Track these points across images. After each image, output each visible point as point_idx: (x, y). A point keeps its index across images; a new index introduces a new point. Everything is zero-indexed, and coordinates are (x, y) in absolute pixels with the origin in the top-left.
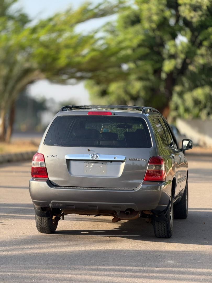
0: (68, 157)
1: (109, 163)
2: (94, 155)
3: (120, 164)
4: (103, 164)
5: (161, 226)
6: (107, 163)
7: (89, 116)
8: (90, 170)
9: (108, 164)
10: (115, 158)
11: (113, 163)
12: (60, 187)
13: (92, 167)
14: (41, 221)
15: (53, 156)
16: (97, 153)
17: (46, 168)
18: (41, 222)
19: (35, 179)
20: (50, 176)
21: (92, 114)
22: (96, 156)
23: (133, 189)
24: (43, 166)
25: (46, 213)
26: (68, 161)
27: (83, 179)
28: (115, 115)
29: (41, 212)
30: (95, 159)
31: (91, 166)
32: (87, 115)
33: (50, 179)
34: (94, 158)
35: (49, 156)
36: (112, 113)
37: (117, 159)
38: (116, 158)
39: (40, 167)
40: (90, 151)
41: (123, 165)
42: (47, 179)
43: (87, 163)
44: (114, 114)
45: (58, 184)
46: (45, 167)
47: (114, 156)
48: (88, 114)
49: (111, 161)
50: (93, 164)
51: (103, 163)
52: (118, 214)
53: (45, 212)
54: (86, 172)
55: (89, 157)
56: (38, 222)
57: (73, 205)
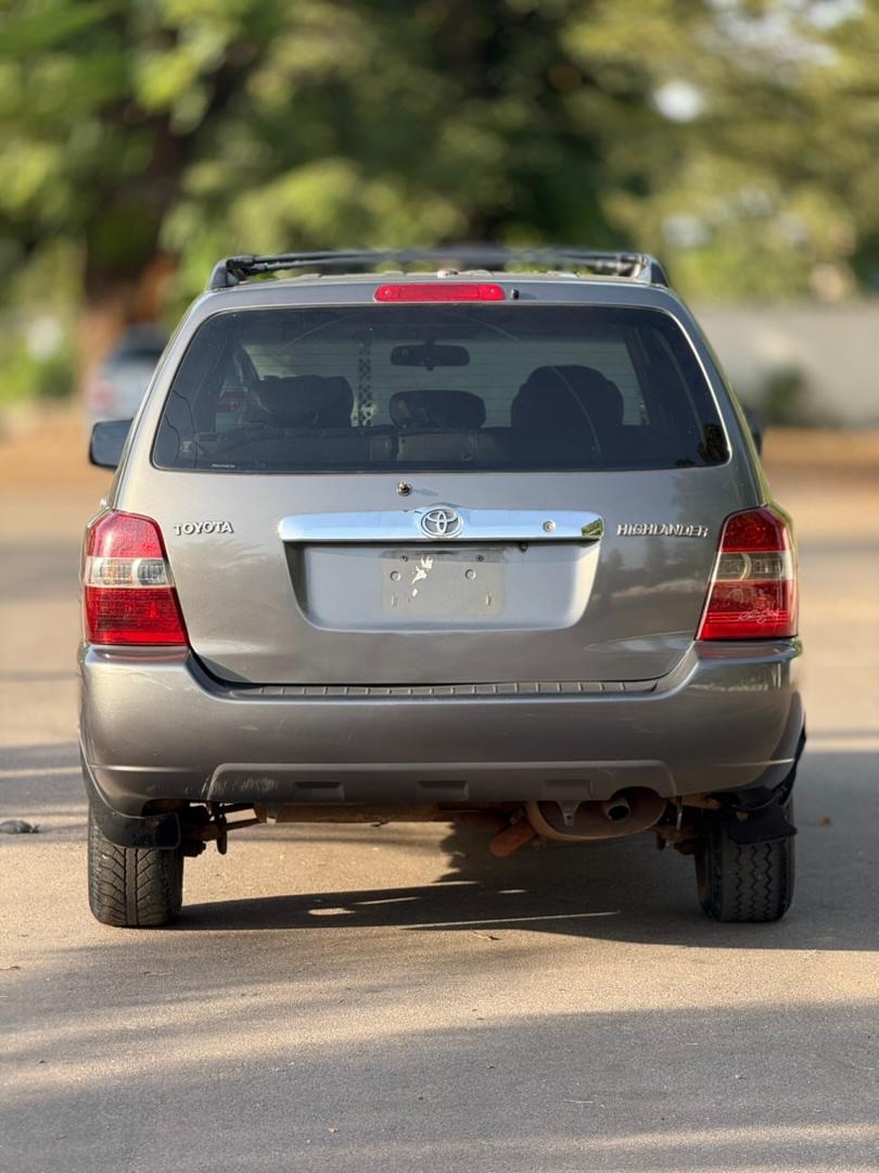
0: (290, 531)
1: (515, 552)
2: (433, 514)
3: (573, 558)
4: (480, 559)
5: (754, 863)
6: (505, 553)
7: (385, 307)
8: (415, 592)
9: (507, 562)
10: (546, 526)
11: (531, 550)
12: (259, 691)
13: (425, 576)
14: (124, 867)
15: (210, 528)
16: (449, 505)
17: (174, 590)
18: (120, 872)
19: (110, 652)
20: (199, 636)
21: (399, 298)
22: (445, 521)
23: (650, 684)
24: (160, 583)
25: (158, 827)
26: (296, 549)
27: (379, 643)
28: (520, 302)
29: (129, 825)
30: (440, 534)
31: (421, 575)
32: (375, 302)
33: (196, 651)
34: (436, 531)
35: (191, 529)
36: (505, 289)
37: (556, 532)
38: (554, 525)
39: (141, 586)
40: (413, 495)
41: (588, 563)
42: (184, 648)
43: (394, 557)
44: (516, 296)
45: (242, 675)
46: (168, 586)
47: (543, 516)
48: (378, 299)
49: (522, 544)
50: (428, 564)
51: (484, 554)
52: (565, 815)
53: (157, 823)
54: (395, 604)
55: (409, 524)
56: (106, 872)
57: (335, 785)
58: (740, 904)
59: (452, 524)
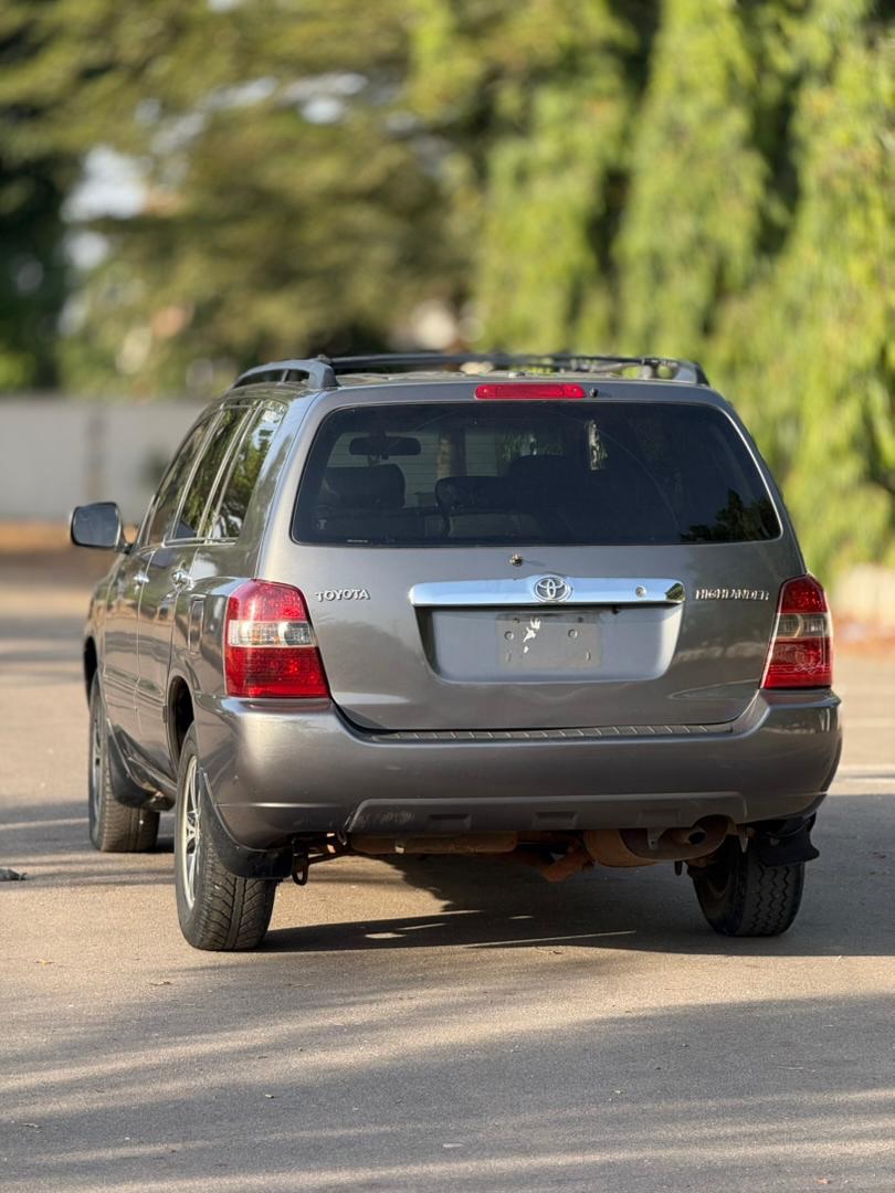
0: (419, 596)
1: (608, 615)
2: (544, 582)
3: (660, 620)
4: (580, 620)
5: (774, 884)
6: (601, 615)
7: (484, 403)
8: (526, 649)
9: (603, 622)
10: (638, 592)
11: (623, 613)
12: (397, 736)
13: (534, 635)
14: (233, 897)
15: (349, 595)
16: (559, 575)
17: (317, 649)
18: (230, 902)
19: (254, 703)
20: (337, 690)
21: (497, 396)
22: (554, 587)
23: (726, 727)
24: (303, 641)
25: (277, 859)
26: (424, 614)
27: (499, 695)
28: (598, 399)
29: (252, 856)
30: (550, 598)
31: (531, 634)
32: (476, 399)
33: (337, 701)
34: (547, 596)
35: (332, 596)
36: (585, 388)
37: (647, 597)
38: (645, 591)
39: (287, 646)
40: (524, 565)
41: (672, 623)
42: (326, 700)
43: (507, 619)
44: (595, 394)
45: (379, 722)
46: (313, 645)
47: (636, 583)
48: (479, 397)
49: (615, 607)
50: (537, 625)
51: (583, 616)
52: (650, 841)
53: (276, 855)
54: (509, 660)
55: (524, 591)
56: (217, 901)
57: (465, 816)
58: (757, 919)
59: (560, 591)
